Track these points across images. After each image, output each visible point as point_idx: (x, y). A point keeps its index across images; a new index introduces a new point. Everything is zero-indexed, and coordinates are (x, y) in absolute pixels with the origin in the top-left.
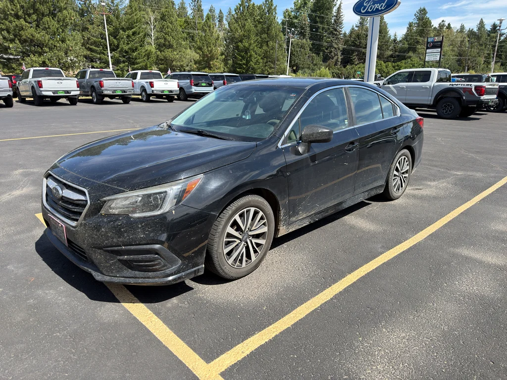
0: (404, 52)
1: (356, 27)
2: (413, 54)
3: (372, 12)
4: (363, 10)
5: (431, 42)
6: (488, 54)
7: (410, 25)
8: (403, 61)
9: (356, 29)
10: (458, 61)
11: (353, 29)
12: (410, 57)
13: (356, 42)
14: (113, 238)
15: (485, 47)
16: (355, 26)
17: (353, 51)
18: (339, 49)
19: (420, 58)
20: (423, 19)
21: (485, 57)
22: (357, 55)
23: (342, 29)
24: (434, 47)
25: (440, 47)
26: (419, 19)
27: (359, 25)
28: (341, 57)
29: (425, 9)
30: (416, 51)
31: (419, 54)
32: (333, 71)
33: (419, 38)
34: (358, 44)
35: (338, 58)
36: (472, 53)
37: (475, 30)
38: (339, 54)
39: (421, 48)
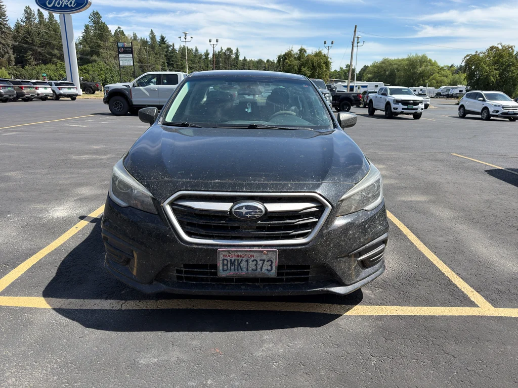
0: (87, 55)
1: (22, 21)
2: (97, 58)
3: (61, 8)
4: (49, 4)
5: (122, 47)
6: (163, 62)
7: (87, 27)
8: (90, 65)
9: (23, 24)
10: (141, 67)
11: (18, 23)
12: (95, 61)
13: (28, 40)
14: (360, 239)
15: (160, 56)
16: (20, 21)
17: (26, 50)
18: (9, 46)
19: (105, 63)
20: (98, 24)
21: (162, 65)
22: (32, 55)
23: (7, 23)
24: (125, 52)
25: (131, 52)
26: (94, 22)
27: (24, 19)
28: (14, 56)
29: (98, 13)
30: (100, 55)
31: (103, 58)
32: (10, 72)
33: (100, 42)
34: (31, 42)
35: (10, 56)
36: (151, 61)
37: (149, 39)
38: (11, 52)
39: (104, 53)
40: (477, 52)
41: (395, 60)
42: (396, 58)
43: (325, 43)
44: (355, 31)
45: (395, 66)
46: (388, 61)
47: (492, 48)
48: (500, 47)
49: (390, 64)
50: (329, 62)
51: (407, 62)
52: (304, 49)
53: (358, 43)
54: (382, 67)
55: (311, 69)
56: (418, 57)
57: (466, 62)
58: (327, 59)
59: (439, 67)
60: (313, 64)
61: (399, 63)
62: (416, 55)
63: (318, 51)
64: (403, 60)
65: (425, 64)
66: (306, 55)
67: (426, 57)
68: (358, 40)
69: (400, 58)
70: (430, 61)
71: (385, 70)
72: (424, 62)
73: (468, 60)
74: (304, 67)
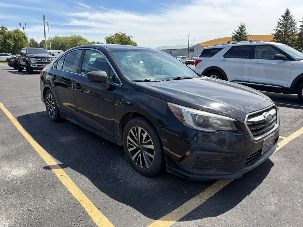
40: (110, 36)
41: (62, 37)
42: (63, 36)
43: (20, 24)
44: (44, 19)
45: (64, 41)
46: (58, 38)
47: (117, 34)
48: (120, 34)
49: (60, 40)
50: (26, 37)
51: (71, 39)
52: (5, 27)
53: (48, 26)
54: (55, 41)
55: (14, 41)
56: (77, 36)
57: (106, 41)
58: (24, 35)
59: (88, 42)
60: (15, 38)
61: (65, 39)
62: (75, 35)
63: (16, 29)
64: (67, 38)
65: (81, 40)
66: (7, 32)
67: (81, 37)
68: (48, 24)
69: (65, 36)
70: (83, 39)
71: (58, 43)
72: (80, 39)
73: (107, 39)
74: (8, 40)
